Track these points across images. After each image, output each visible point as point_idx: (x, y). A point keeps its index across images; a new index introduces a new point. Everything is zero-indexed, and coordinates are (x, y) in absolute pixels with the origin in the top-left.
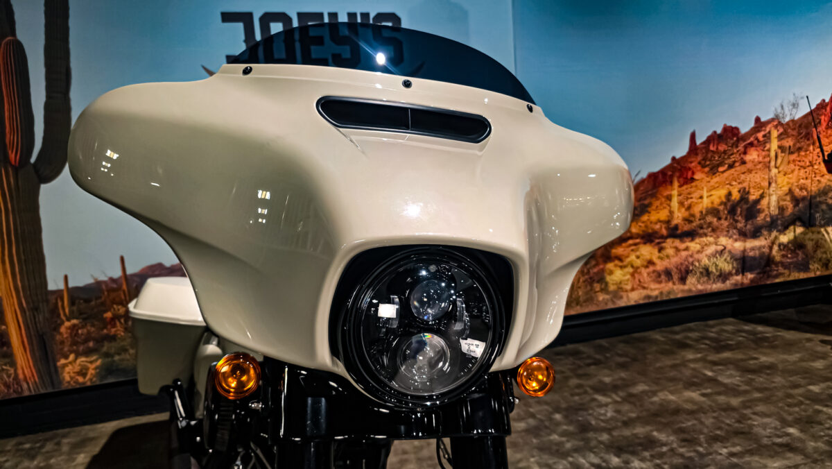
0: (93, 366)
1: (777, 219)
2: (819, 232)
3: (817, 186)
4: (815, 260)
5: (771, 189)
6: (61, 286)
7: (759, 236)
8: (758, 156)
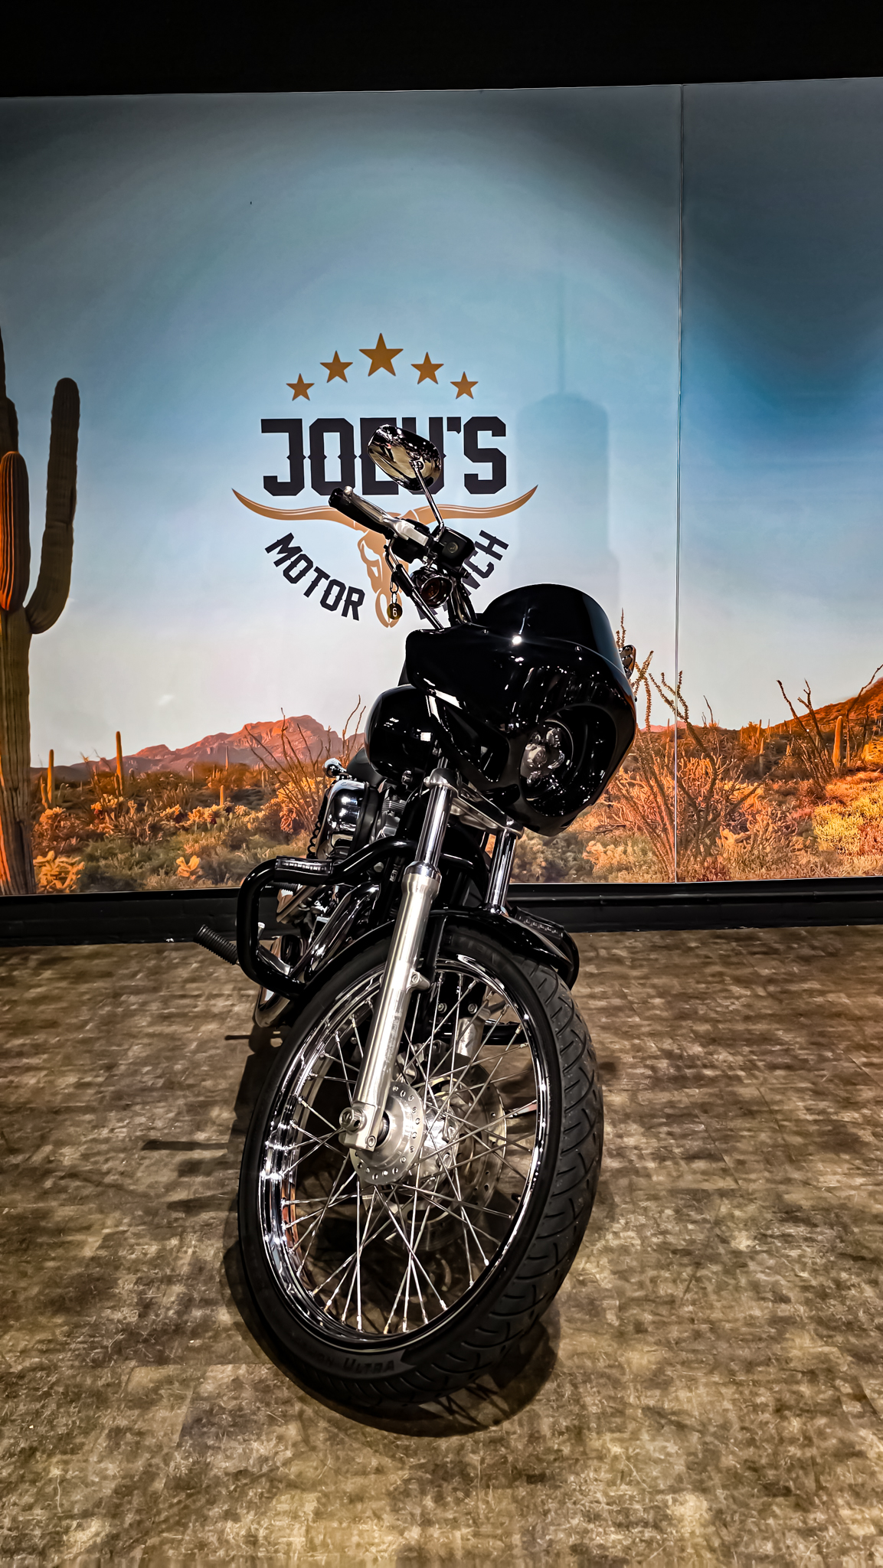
0: (75, 869)
6: (46, 765)
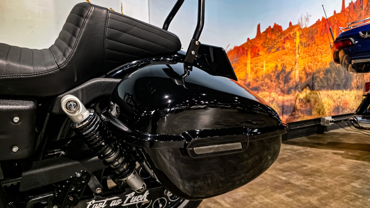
1: (299, 84)
2: (316, 94)
3: (316, 67)
4: (314, 109)
5: (296, 66)
7: (290, 94)
8: (291, 45)
